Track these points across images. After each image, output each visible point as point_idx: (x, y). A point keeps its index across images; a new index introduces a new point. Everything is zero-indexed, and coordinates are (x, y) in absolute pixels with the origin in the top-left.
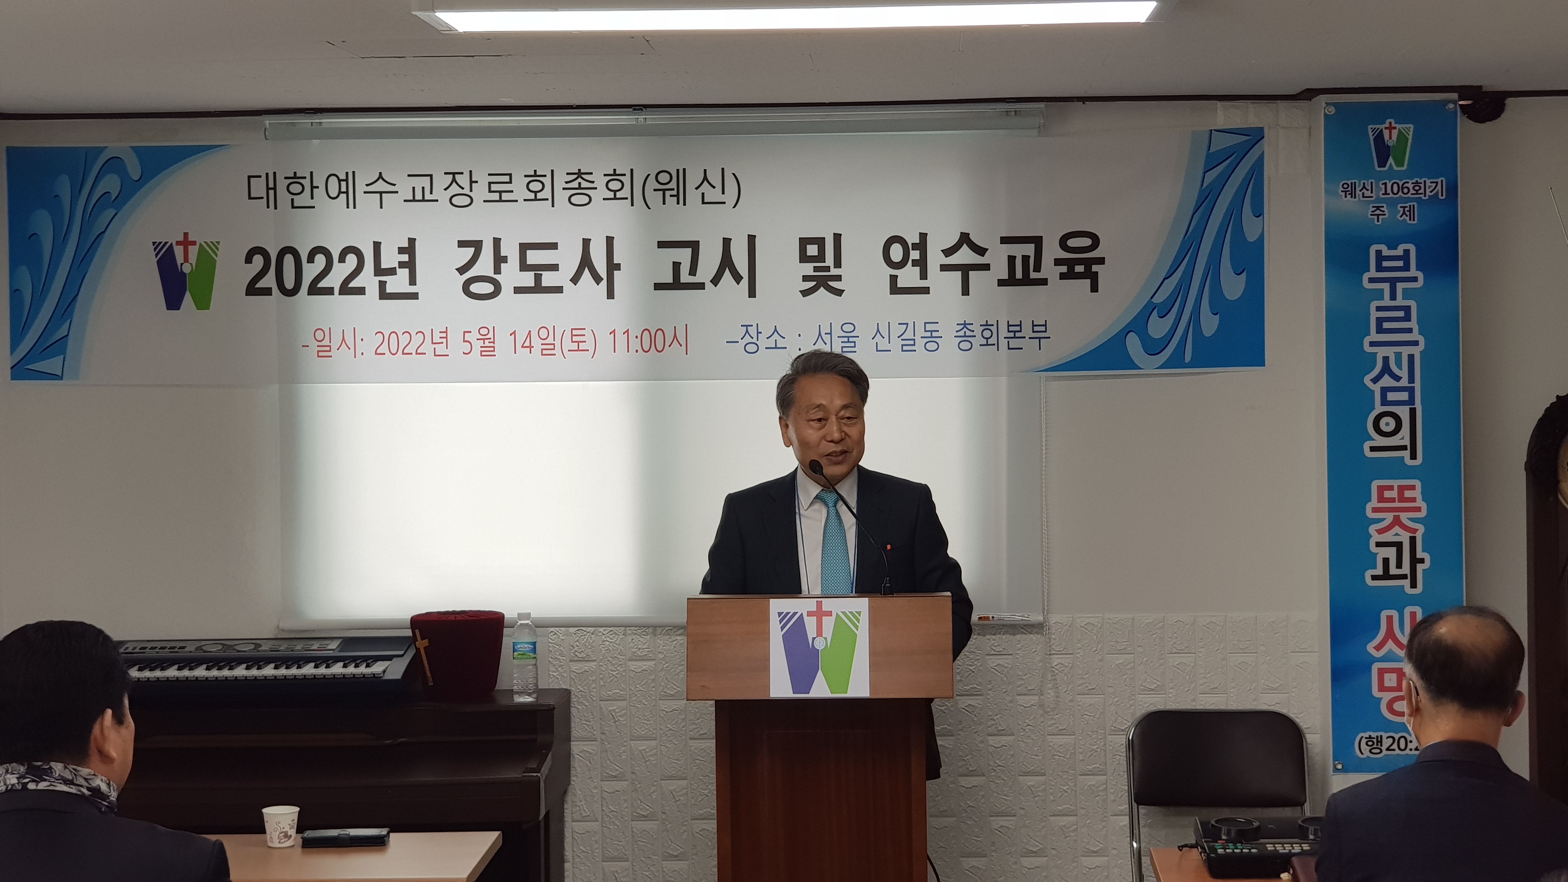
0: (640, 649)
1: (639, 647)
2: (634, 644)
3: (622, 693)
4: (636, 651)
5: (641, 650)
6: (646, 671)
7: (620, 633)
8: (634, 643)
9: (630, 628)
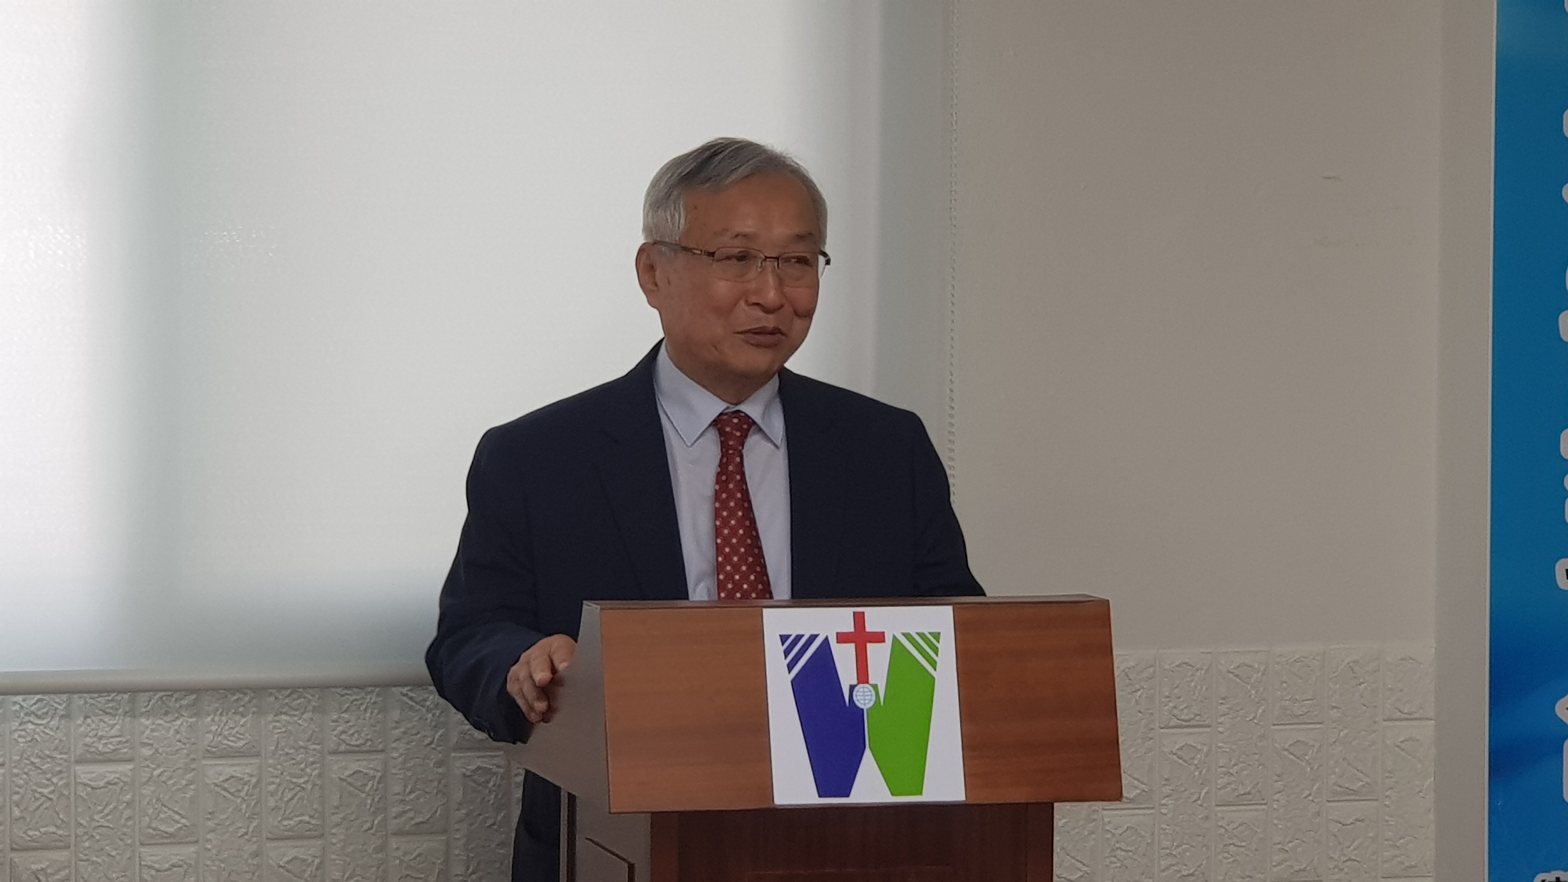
0: (101, 738)
1: (100, 734)
2: (89, 729)
3: (60, 832)
4: (94, 742)
5: (103, 741)
6: (115, 784)
7: (60, 704)
8: (89, 725)
9: (80, 695)
